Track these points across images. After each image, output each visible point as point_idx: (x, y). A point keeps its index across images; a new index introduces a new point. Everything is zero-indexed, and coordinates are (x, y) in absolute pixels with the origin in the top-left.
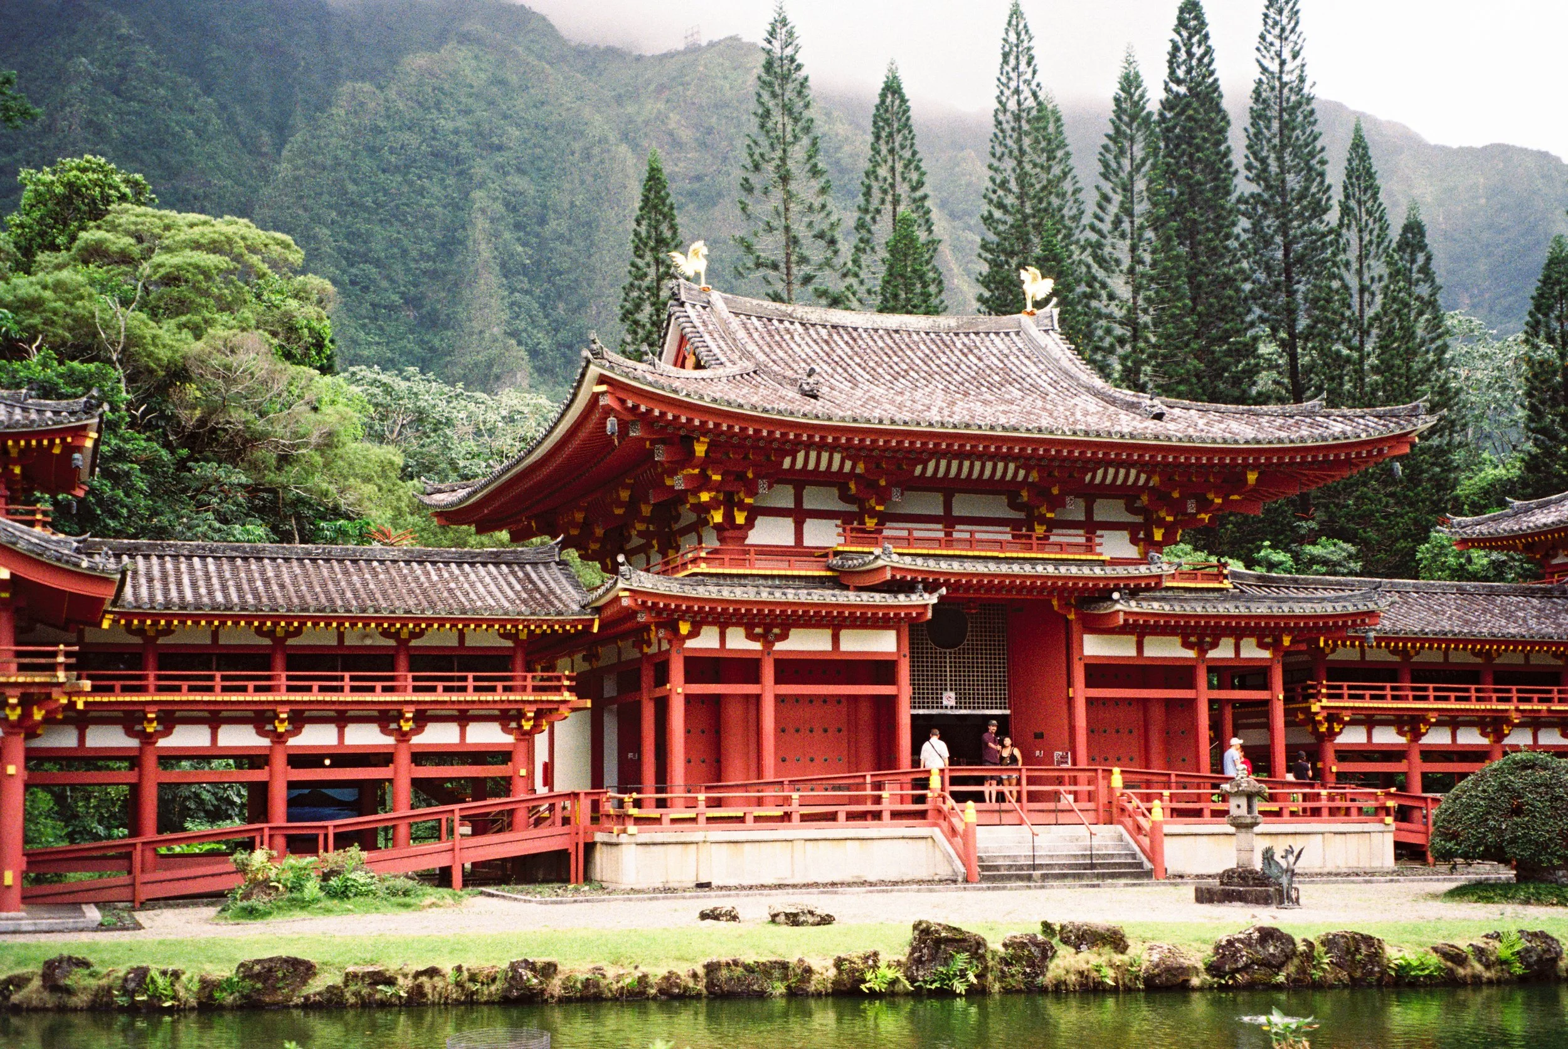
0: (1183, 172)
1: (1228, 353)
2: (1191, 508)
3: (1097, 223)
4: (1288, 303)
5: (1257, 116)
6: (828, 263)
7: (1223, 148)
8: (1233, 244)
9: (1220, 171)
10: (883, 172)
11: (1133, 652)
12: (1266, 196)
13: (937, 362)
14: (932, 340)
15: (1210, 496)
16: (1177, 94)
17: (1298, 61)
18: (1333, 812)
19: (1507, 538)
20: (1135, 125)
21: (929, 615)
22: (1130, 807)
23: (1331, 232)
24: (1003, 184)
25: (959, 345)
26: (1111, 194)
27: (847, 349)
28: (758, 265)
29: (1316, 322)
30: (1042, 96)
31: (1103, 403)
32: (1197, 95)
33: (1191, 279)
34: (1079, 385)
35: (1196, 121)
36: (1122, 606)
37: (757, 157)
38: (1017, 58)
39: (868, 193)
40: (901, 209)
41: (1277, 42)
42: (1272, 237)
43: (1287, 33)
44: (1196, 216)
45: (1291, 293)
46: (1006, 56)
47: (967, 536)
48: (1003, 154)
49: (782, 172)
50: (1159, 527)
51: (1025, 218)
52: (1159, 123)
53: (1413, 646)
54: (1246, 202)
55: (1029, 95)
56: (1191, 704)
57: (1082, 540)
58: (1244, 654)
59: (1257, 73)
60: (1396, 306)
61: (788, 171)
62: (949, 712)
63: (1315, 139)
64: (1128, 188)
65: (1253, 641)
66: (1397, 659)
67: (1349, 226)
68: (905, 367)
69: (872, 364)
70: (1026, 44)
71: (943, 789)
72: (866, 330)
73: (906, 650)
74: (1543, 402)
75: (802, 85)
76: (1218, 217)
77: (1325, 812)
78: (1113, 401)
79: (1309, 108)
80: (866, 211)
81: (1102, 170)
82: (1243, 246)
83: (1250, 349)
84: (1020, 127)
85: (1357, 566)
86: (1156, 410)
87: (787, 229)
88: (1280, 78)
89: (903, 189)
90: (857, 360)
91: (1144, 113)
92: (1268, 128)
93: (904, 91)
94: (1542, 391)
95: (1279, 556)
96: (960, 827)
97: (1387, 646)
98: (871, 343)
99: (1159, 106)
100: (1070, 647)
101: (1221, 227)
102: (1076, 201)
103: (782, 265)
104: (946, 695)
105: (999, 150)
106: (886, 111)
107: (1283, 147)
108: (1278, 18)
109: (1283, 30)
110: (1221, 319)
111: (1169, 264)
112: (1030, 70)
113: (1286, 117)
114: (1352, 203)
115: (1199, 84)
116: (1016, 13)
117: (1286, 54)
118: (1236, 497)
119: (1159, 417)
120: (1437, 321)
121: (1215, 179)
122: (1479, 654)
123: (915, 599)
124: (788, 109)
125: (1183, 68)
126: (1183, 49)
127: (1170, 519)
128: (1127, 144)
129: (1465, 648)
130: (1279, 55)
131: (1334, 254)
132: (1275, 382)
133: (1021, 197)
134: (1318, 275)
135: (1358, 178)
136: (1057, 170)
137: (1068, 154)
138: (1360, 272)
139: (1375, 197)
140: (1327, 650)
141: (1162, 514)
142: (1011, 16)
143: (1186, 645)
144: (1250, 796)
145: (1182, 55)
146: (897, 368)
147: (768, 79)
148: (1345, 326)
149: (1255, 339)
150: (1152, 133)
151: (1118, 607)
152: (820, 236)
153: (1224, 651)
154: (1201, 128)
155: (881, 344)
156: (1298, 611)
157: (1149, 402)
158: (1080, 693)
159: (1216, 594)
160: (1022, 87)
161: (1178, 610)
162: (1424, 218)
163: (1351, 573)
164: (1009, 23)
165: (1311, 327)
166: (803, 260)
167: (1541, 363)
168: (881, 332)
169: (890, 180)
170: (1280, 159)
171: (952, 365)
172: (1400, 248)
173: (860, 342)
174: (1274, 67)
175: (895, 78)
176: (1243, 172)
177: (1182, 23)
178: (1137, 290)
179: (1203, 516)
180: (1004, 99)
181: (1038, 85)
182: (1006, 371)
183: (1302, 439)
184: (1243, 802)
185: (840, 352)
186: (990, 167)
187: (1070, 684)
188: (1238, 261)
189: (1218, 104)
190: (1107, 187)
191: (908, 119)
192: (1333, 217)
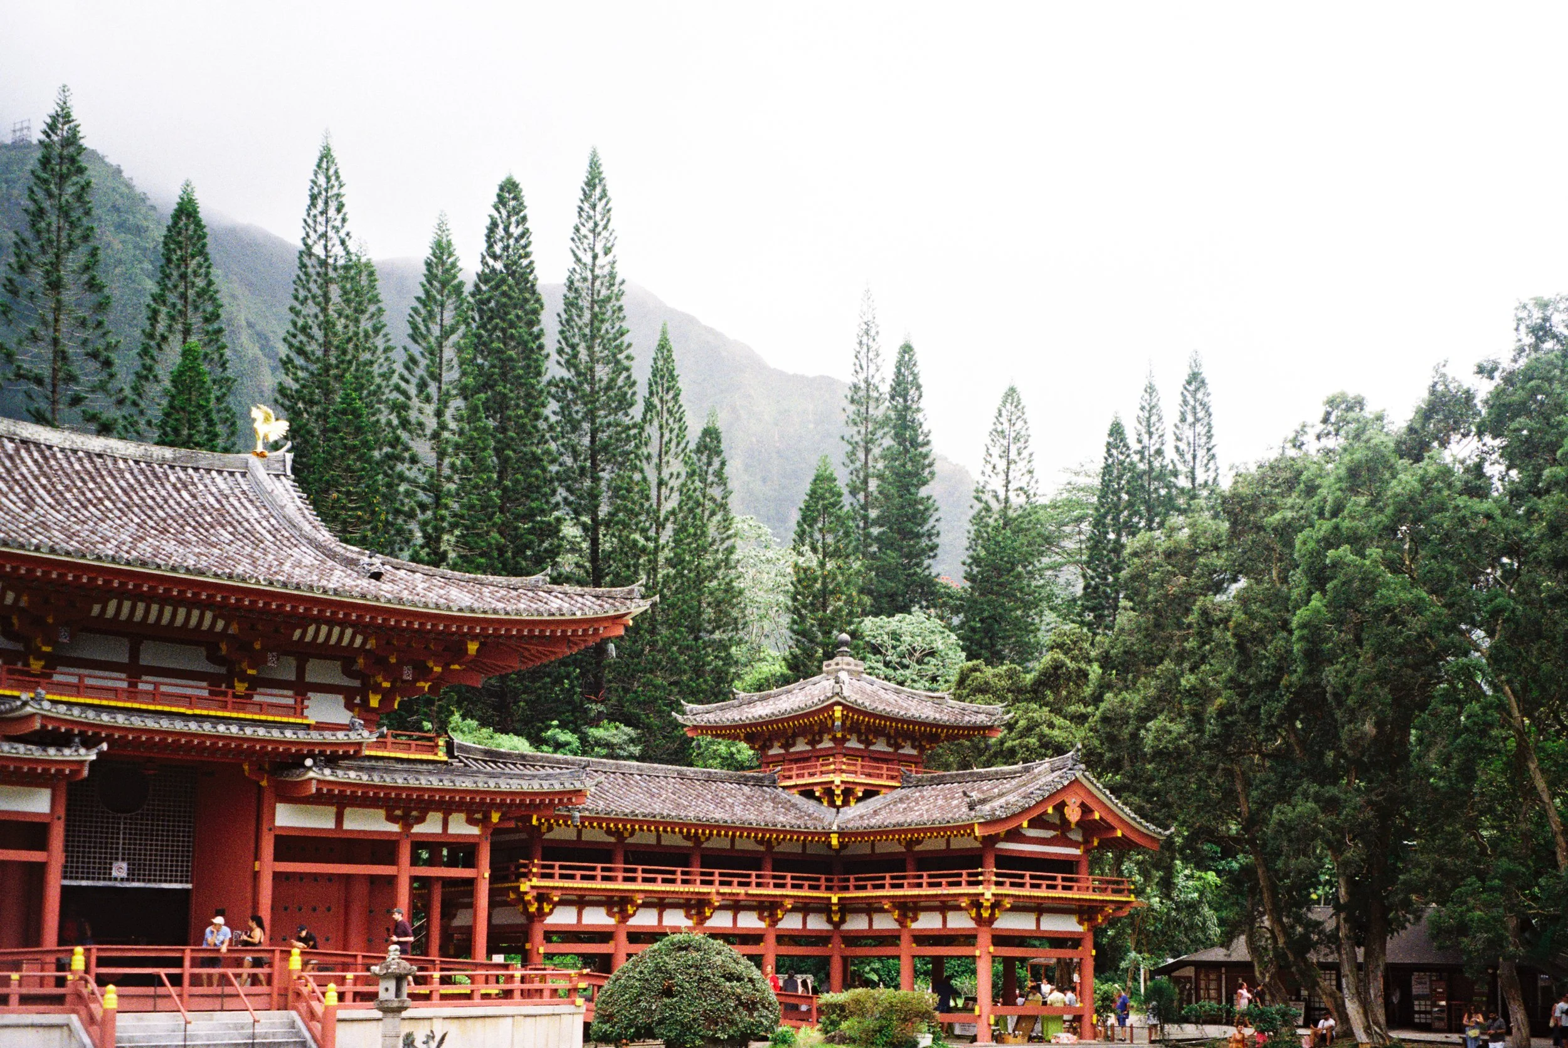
0: (495, 345)
1: (530, 531)
2: (408, 675)
3: (403, 385)
4: (592, 488)
5: (570, 304)
6: (102, 387)
7: (535, 329)
8: (542, 425)
9: (532, 350)
10: (172, 298)
11: (331, 825)
12: (575, 381)
13: (142, 494)
14: (142, 471)
15: (430, 664)
16: (493, 270)
17: (610, 257)
18: (526, 994)
19: (729, 727)
20: (446, 292)
21: (85, 772)
22: (305, 991)
23: (635, 426)
24: (304, 329)
25: (173, 479)
26: (418, 357)
27: (35, 469)
28: (19, 376)
29: (618, 510)
30: (352, 245)
31: (321, 557)
32: (513, 273)
33: (498, 452)
34: (301, 535)
35: (510, 298)
36: (316, 774)
37: (24, 258)
38: (326, 203)
39: (154, 317)
40: (193, 340)
41: (591, 236)
42: (579, 422)
43: (599, 229)
44: (506, 391)
45: (596, 480)
46: (314, 198)
47: (150, 687)
48: (306, 298)
49: (54, 278)
50: (375, 692)
51: (327, 368)
52: (473, 295)
53: (704, 833)
54: (557, 386)
55: (338, 243)
56: (392, 880)
57: (291, 702)
58: (452, 830)
59: (571, 263)
60: (691, 506)
61: (60, 279)
62: (118, 884)
63: (622, 335)
64: (434, 353)
65: (463, 816)
66: (689, 844)
67: (651, 421)
68: (100, 494)
69: (60, 487)
70: (335, 190)
71: (87, 970)
72: (62, 450)
73: (61, 812)
74: (805, 606)
75: (83, 188)
76: (528, 395)
77: (517, 994)
78: (332, 555)
79: (618, 304)
80: (151, 336)
81: (410, 331)
82: (551, 428)
83: (553, 530)
84: (326, 274)
85: (636, 750)
86: (374, 569)
87: (55, 341)
88: (592, 271)
89: (195, 320)
90: (44, 481)
91: (456, 282)
92: (579, 316)
93: (200, 215)
94: (805, 597)
95: (565, 736)
96: (98, 1014)
97: (681, 832)
98: (65, 465)
99: (475, 278)
100: (260, 815)
101: (531, 405)
102: (387, 359)
103: (47, 380)
104: (115, 865)
105: (302, 293)
106: (179, 233)
107: (593, 337)
108: (592, 213)
109: (596, 225)
110: (528, 497)
111: (475, 434)
112: (340, 217)
113: (596, 309)
114: (656, 400)
115: (515, 263)
116: (326, 156)
117: (599, 249)
118: (456, 667)
119: (377, 576)
120: (727, 522)
121: (528, 358)
122: (761, 842)
123: (68, 753)
124: (64, 212)
125: (500, 245)
126: (501, 226)
127: (386, 685)
128: (437, 309)
129: (748, 836)
130: (593, 249)
131: (637, 447)
132: (577, 565)
133: (326, 346)
134: (621, 465)
135: (662, 377)
136: (366, 324)
137: (380, 310)
138: (659, 467)
139: (675, 398)
140: (626, 834)
141: (379, 679)
142: (321, 160)
143: (390, 818)
144: (400, 979)
145: (501, 231)
146: (89, 495)
147: (45, 176)
148: (643, 518)
149: (559, 520)
150: (462, 301)
151: (311, 774)
152: (94, 355)
153: (431, 826)
154: (515, 307)
155: (77, 467)
156: (504, 787)
157: (366, 559)
158: (268, 866)
159: (431, 767)
160: (331, 233)
161: (377, 780)
162: (721, 425)
163: (631, 757)
164: (319, 166)
165: (612, 515)
166: (72, 378)
167: (805, 570)
168: (81, 454)
169: (179, 307)
170: (590, 348)
171: (158, 499)
172: (698, 451)
173: (52, 462)
174: (587, 258)
175: (191, 201)
176: (554, 356)
177: (501, 200)
178: (441, 455)
179: (422, 684)
180: (310, 242)
181: (348, 234)
182: (222, 512)
183: (518, 612)
184: (392, 985)
185: (24, 470)
186: (292, 309)
187: (257, 857)
188: (546, 442)
189: (533, 286)
190: (416, 350)
191: (204, 246)
192: (637, 412)
